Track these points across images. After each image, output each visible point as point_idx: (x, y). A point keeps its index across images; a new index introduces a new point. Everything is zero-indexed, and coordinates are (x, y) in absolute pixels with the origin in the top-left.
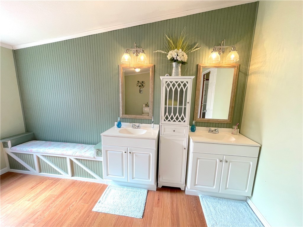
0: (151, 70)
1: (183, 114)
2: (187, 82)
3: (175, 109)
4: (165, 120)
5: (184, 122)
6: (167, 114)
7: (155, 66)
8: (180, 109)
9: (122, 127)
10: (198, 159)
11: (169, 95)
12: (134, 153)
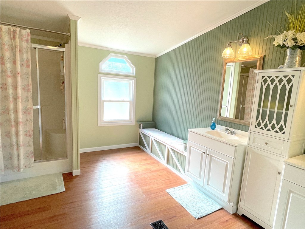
0: (258, 62)
1: (282, 122)
2: (293, 76)
3: (271, 114)
4: (256, 127)
5: (284, 133)
6: (260, 119)
7: (264, 56)
8: (279, 115)
9: (216, 130)
10: (290, 191)
11: (265, 93)
12: (213, 156)
